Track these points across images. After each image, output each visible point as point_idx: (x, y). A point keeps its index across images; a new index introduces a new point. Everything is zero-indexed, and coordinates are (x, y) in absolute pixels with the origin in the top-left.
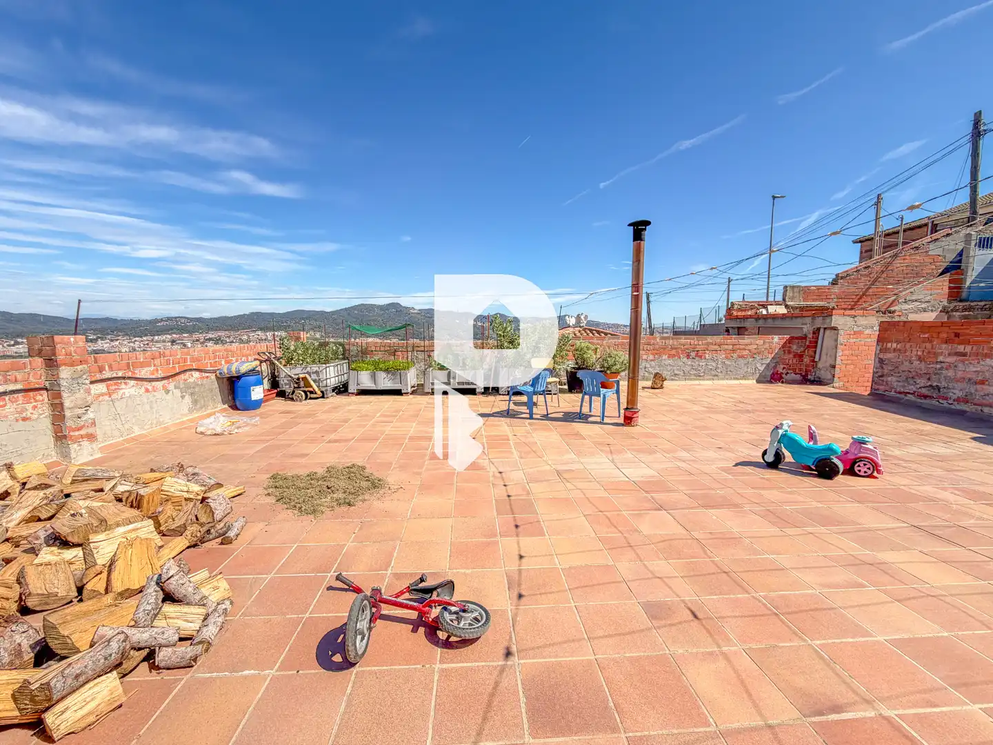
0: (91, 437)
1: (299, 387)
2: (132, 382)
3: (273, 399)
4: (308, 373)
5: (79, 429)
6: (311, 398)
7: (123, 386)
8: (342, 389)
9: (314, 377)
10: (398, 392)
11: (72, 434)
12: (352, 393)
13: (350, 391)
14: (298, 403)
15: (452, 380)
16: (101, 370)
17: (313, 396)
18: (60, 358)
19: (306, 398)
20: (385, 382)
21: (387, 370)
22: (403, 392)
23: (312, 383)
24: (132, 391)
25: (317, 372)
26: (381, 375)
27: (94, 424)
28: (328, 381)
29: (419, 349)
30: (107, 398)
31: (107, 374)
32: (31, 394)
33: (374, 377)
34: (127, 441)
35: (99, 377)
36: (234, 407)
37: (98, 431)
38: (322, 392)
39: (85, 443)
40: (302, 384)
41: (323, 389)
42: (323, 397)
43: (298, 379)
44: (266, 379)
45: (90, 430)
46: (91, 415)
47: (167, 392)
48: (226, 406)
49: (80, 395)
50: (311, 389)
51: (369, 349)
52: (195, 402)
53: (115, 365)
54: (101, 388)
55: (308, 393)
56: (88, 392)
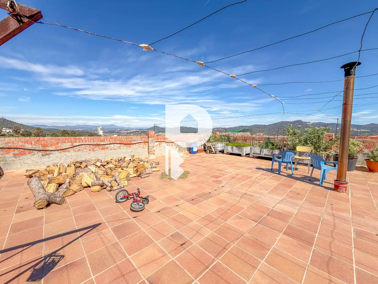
0: (154, 154)
1: (208, 149)
2: (164, 143)
3: (202, 152)
4: (212, 145)
5: (152, 151)
6: (211, 153)
7: (162, 143)
8: (222, 152)
9: (214, 146)
10: (240, 155)
11: (150, 152)
12: (225, 153)
13: (224, 153)
14: (207, 154)
15: (262, 153)
16: (158, 139)
17: (212, 152)
18: (149, 136)
19: (210, 153)
20: (236, 151)
21: (236, 146)
22: (242, 155)
23: (212, 148)
24: (164, 145)
25: (214, 145)
26: (235, 148)
27: (154, 151)
28: (218, 148)
29: (256, 139)
30: (159, 146)
31: (159, 140)
32: (145, 143)
33: (232, 148)
34: (162, 156)
35: (158, 141)
36: (190, 153)
37: (156, 153)
38: (215, 152)
39: (152, 155)
40: (209, 148)
41: (216, 151)
42: (215, 153)
43: (208, 147)
44: (203, 146)
45: (154, 152)
46: (154, 149)
47: (172, 146)
48: (188, 152)
49: (153, 144)
50: (212, 150)
51: (237, 138)
52: (179, 150)
53: (161, 138)
54: (158, 143)
55: (211, 151)
56: (154, 144)
